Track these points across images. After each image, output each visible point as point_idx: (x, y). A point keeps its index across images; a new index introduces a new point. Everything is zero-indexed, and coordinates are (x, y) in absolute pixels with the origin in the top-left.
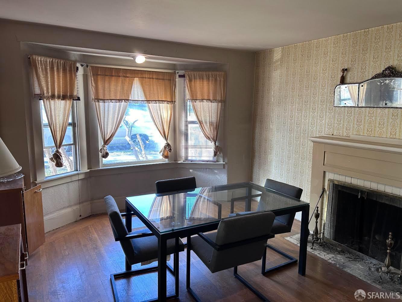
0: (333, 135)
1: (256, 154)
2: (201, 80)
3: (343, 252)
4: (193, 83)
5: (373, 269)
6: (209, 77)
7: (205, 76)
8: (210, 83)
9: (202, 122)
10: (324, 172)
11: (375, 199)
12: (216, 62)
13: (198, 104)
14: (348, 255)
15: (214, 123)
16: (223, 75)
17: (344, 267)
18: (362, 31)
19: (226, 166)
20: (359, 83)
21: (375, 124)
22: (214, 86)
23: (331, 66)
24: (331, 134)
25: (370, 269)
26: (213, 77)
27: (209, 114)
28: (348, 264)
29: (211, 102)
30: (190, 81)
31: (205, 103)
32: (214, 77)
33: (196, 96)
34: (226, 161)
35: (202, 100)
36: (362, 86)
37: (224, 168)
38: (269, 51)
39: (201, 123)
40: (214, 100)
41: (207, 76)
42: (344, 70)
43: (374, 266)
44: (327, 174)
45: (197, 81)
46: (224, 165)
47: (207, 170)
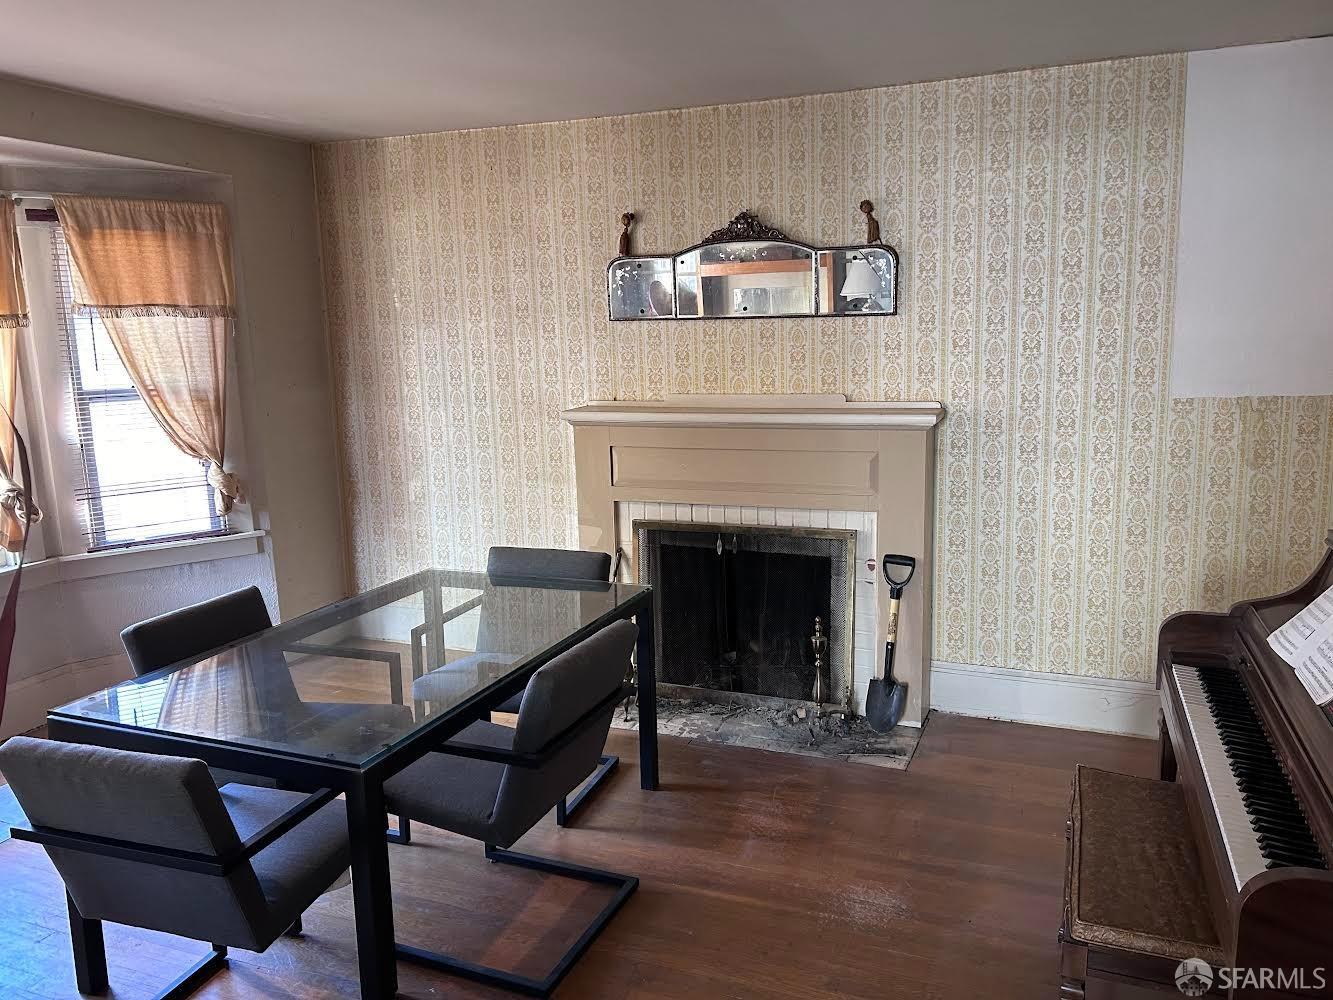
0: (615, 400)
1: (360, 486)
2: (132, 232)
3: (699, 705)
4: (96, 244)
5: (780, 722)
6: (162, 221)
7: (144, 215)
8: (170, 243)
9: (155, 390)
10: (616, 504)
11: (755, 549)
12: (185, 169)
13: (129, 322)
14: (712, 708)
15: (205, 392)
16: (217, 214)
17: (724, 736)
18: (662, 113)
19: (269, 544)
20: (674, 256)
21: (723, 361)
22: (189, 255)
23: (587, 203)
24: (610, 397)
25: (775, 724)
26: (178, 220)
27: (183, 357)
28: (725, 728)
29: (185, 315)
30: (84, 233)
31: (163, 321)
32: (183, 222)
33: (118, 293)
34: (266, 524)
35: (148, 307)
36: (682, 262)
37: (261, 550)
38: (368, 145)
39: (153, 394)
40: (198, 308)
41: (156, 218)
42: (630, 218)
43: (781, 714)
44: (623, 507)
45: (112, 234)
46: (259, 539)
47: (196, 567)
